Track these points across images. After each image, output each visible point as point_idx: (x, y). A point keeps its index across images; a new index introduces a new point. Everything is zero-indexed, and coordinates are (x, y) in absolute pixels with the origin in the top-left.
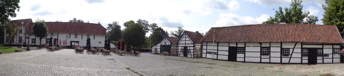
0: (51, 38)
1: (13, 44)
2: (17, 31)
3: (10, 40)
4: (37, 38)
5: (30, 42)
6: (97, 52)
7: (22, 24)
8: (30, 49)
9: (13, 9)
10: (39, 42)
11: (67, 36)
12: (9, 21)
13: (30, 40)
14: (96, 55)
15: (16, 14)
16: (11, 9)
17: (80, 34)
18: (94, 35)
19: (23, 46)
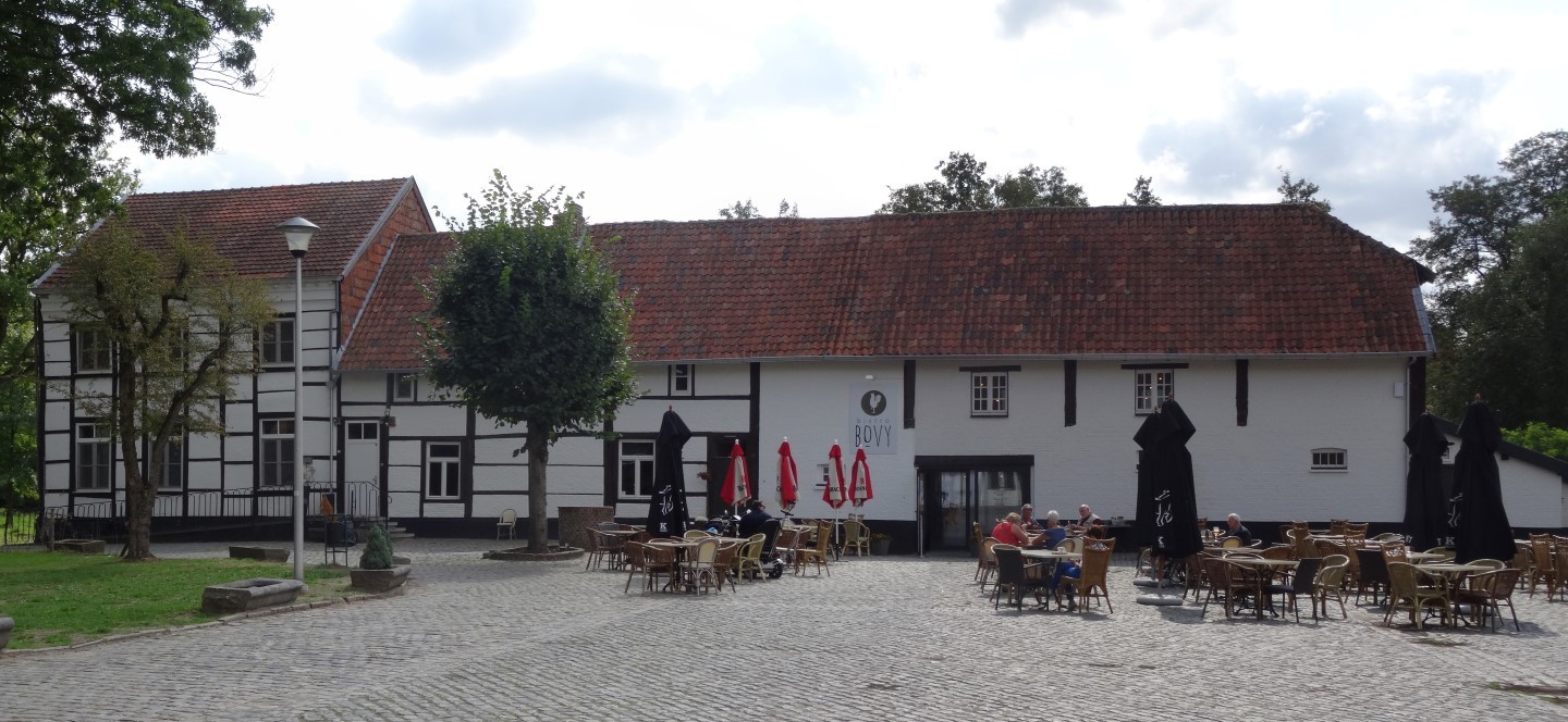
0: (674, 433)
1: (166, 507)
2: (225, 332)
3: (129, 462)
4: (484, 425)
5: (406, 479)
6: (1303, 584)
7: (298, 254)
8: (405, 575)
9: (169, 44)
10: (521, 479)
11: (874, 403)
12: (114, 207)
13: (405, 454)
14: (1290, 635)
15: (205, 114)
16: (140, 30)
17: (1040, 365)
18: (1242, 369)
19: (307, 538)
